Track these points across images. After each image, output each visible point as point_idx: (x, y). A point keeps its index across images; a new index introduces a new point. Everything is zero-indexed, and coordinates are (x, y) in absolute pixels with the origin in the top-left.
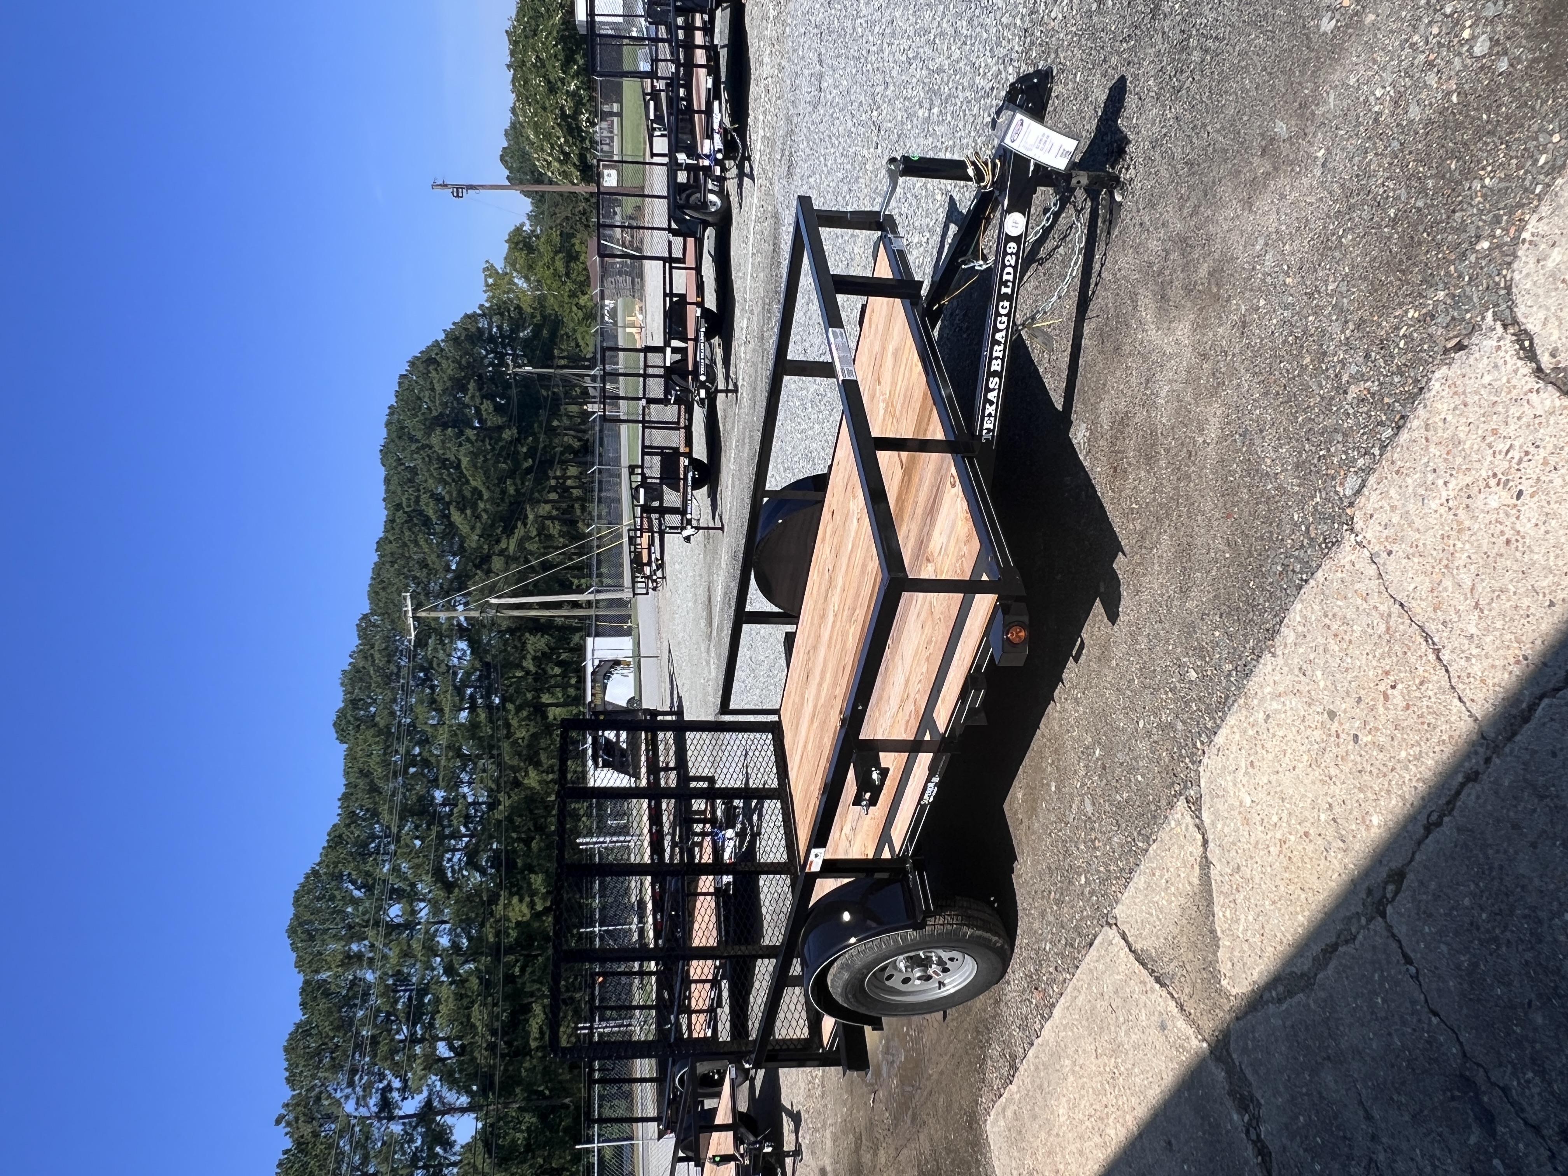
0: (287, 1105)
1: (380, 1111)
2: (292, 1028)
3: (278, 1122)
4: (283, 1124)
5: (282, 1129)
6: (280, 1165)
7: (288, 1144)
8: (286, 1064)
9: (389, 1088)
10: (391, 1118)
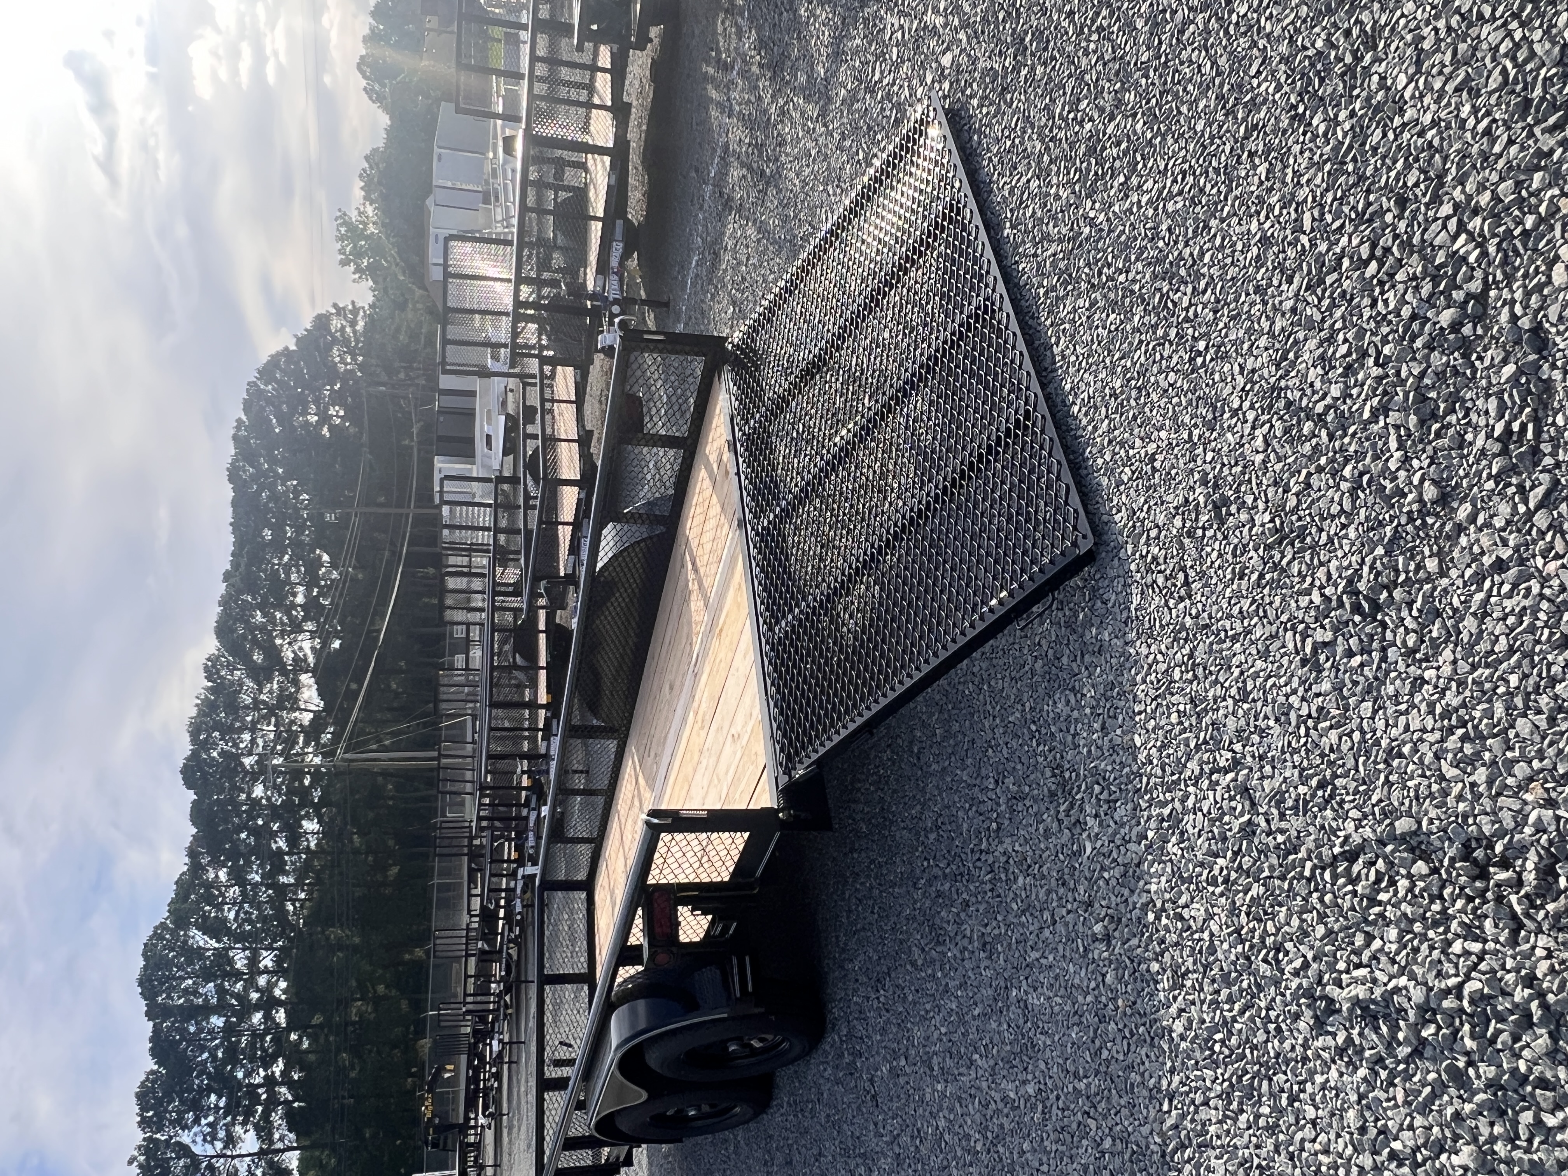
0: (140, 1147)
2: (143, 1077)
4: (135, 1165)
9: (232, 1124)
10: (234, 1157)
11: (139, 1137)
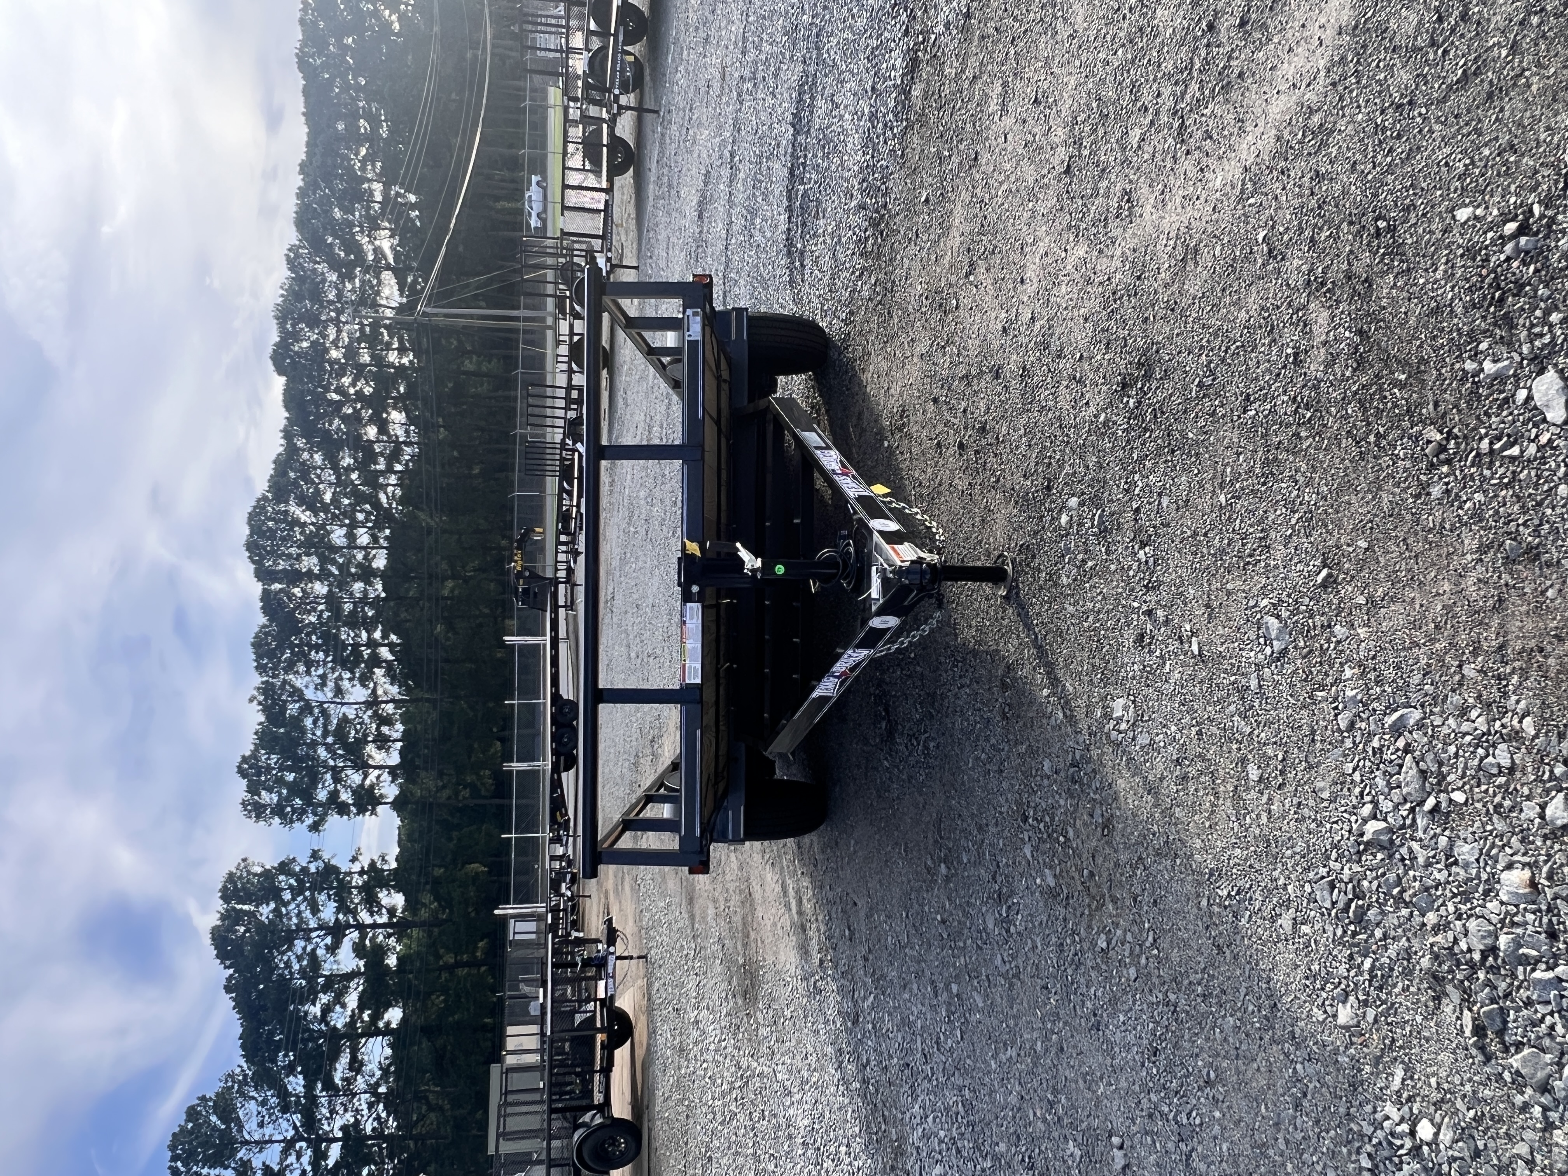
0: (259, 689)
1: (335, 696)
2: (257, 629)
3: (251, 701)
4: (255, 702)
5: (255, 706)
6: (256, 733)
7: (262, 718)
8: (254, 657)
9: (340, 678)
10: (343, 704)
11: (258, 680)
